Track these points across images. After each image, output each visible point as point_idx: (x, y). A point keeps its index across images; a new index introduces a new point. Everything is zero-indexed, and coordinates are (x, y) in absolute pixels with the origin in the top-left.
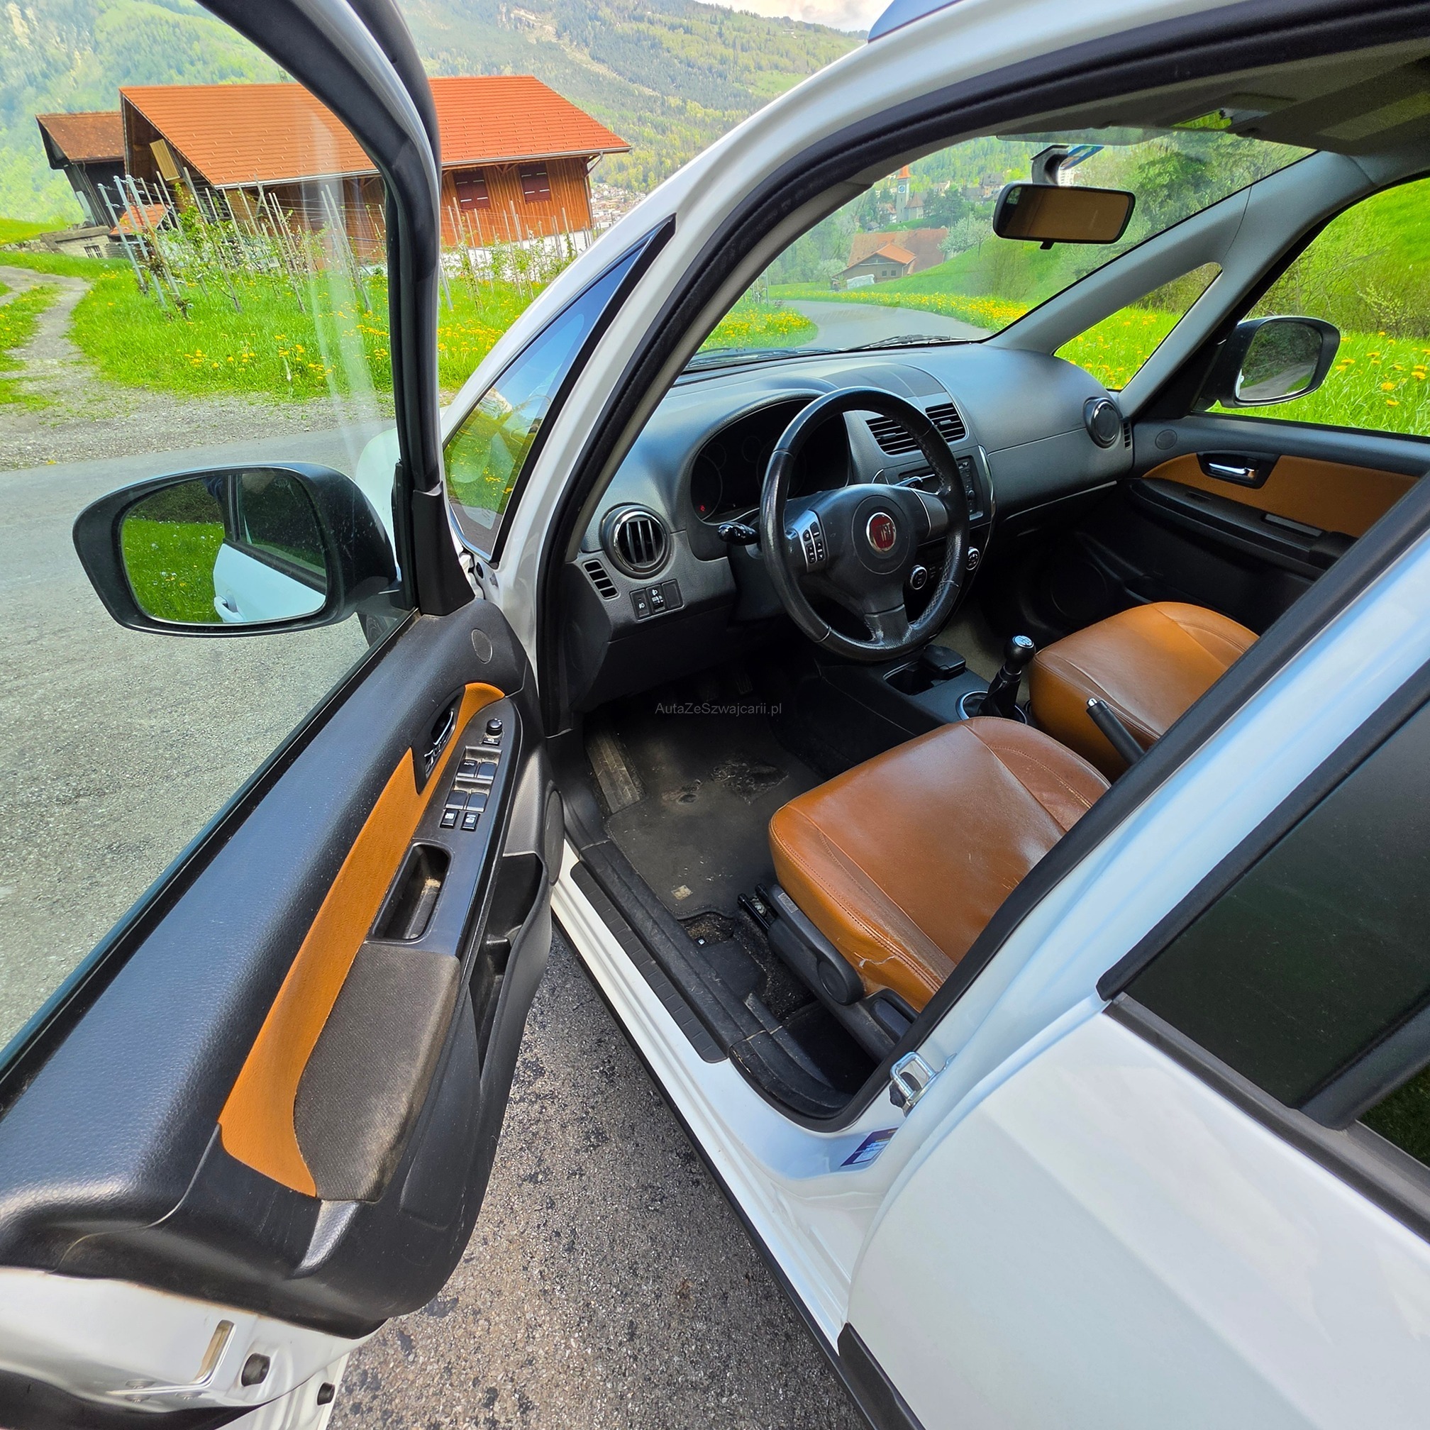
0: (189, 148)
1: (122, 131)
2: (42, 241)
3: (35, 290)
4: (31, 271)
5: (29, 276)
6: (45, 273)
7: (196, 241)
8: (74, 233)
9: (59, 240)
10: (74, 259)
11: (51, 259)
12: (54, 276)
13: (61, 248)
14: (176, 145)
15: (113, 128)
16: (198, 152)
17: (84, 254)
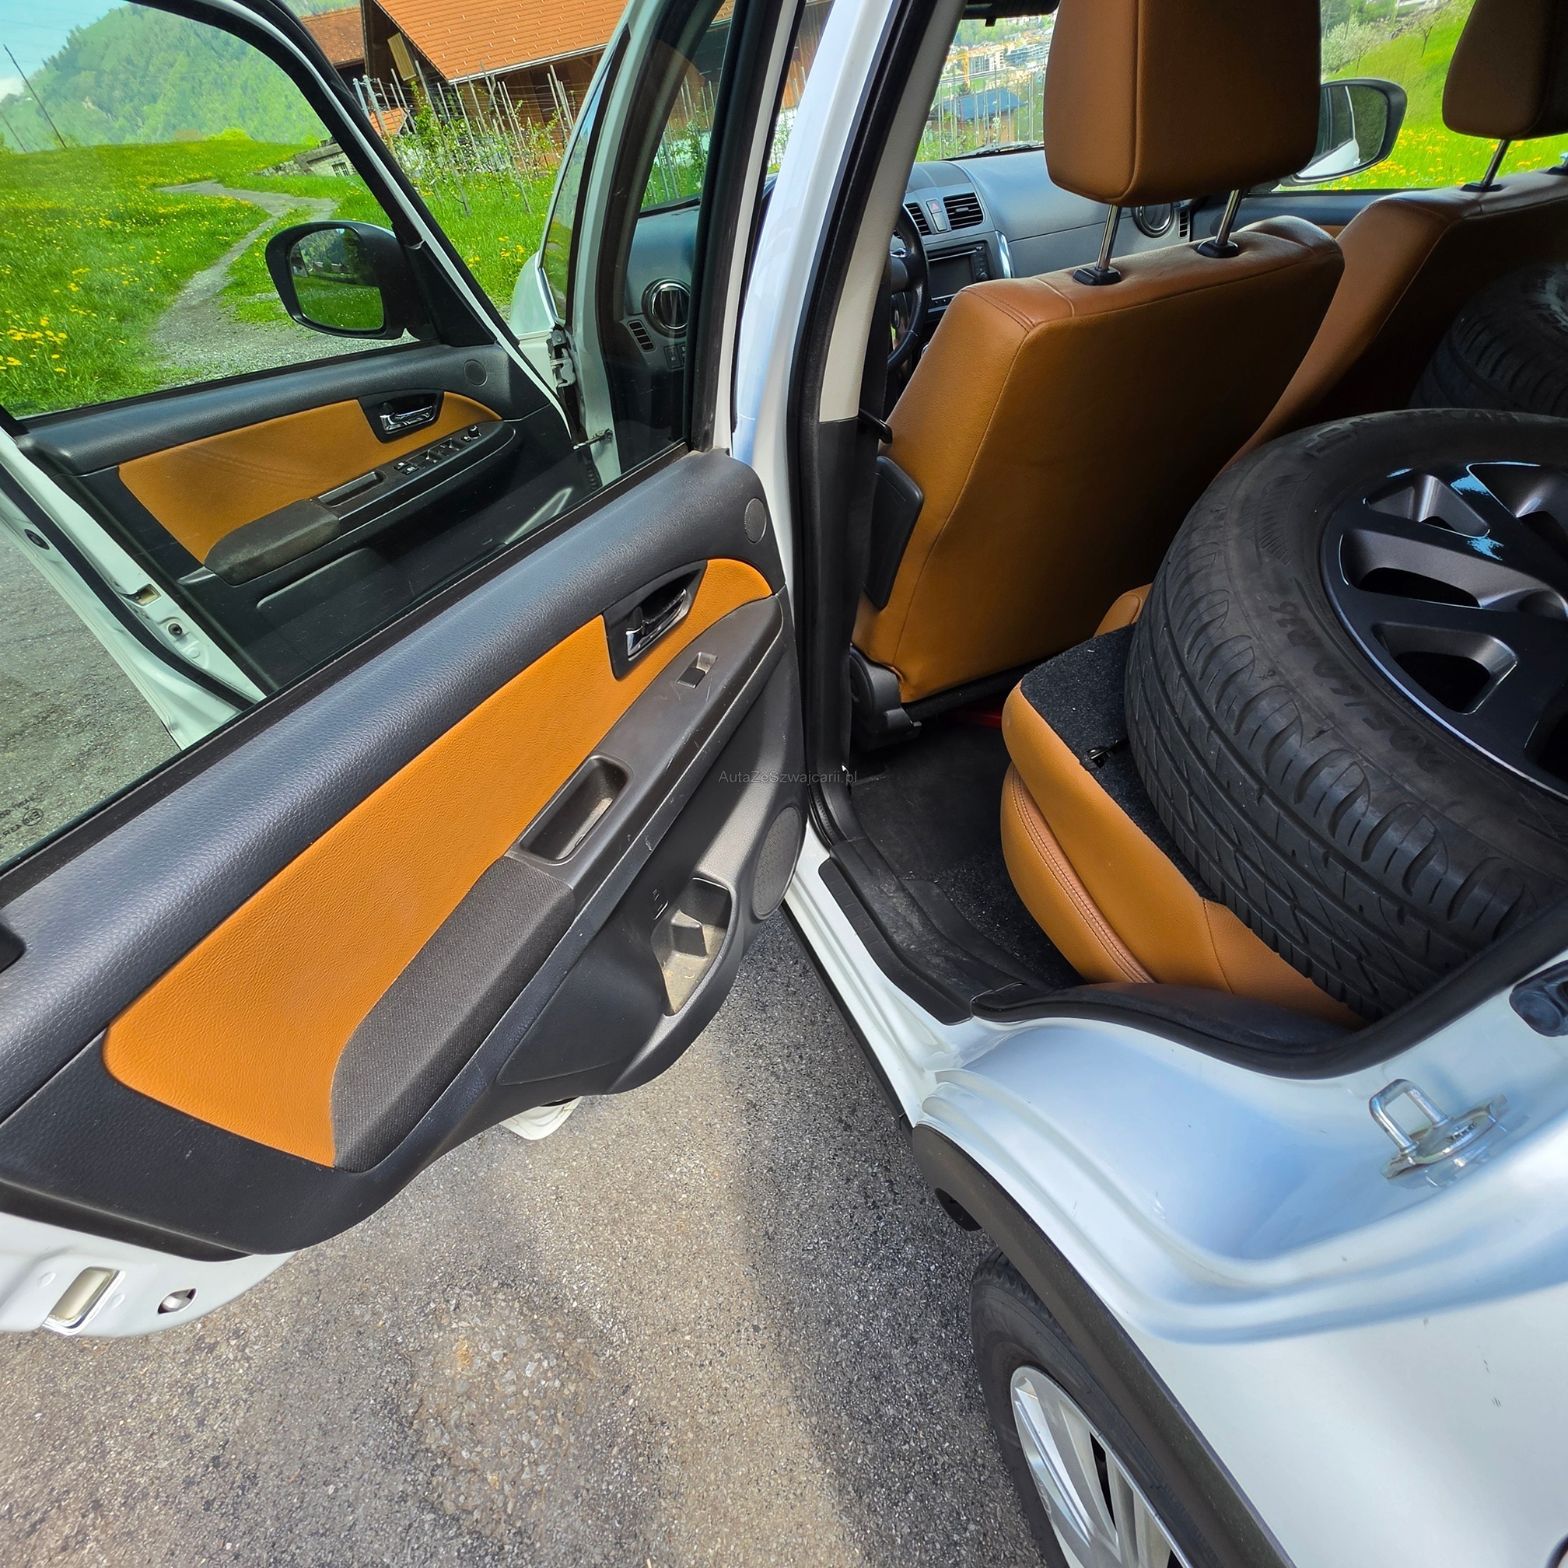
0: (424, 40)
1: (361, 29)
2: (295, 163)
3: (291, 213)
4: (286, 196)
5: (286, 200)
6: (299, 196)
7: (431, 146)
8: (323, 151)
9: (310, 159)
10: (323, 178)
11: (303, 181)
12: (306, 198)
13: (312, 169)
14: (412, 37)
15: (354, 26)
16: (432, 44)
17: (332, 172)
